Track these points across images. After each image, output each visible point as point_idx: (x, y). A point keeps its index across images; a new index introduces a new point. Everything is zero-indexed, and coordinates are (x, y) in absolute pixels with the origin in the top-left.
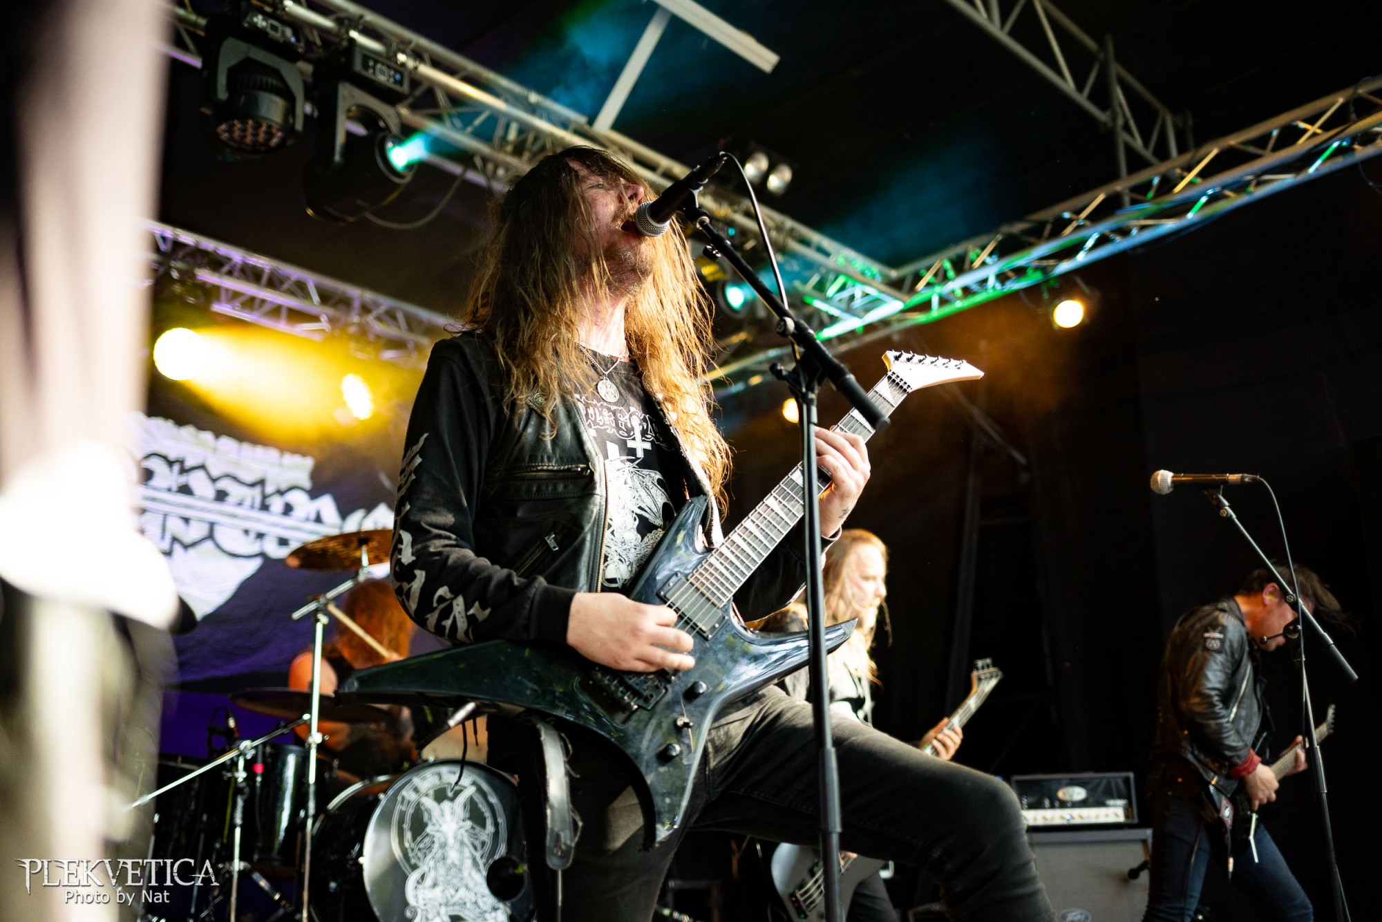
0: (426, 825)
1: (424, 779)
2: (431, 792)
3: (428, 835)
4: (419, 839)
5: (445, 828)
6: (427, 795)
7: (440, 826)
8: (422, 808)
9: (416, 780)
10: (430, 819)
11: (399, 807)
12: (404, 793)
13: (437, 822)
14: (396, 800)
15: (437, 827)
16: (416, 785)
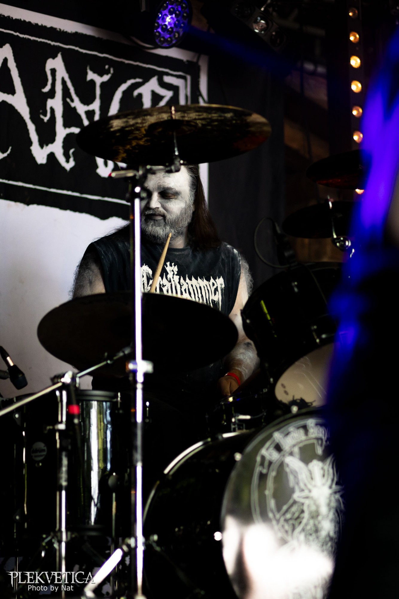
0: (293, 491)
1: (287, 434)
2: (296, 450)
3: (295, 502)
4: (285, 508)
5: (315, 493)
6: (291, 454)
7: (310, 491)
8: (287, 470)
9: (277, 436)
10: (298, 483)
11: (258, 469)
12: (264, 452)
13: (305, 485)
14: (255, 461)
15: (306, 493)
16: (277, 441)
